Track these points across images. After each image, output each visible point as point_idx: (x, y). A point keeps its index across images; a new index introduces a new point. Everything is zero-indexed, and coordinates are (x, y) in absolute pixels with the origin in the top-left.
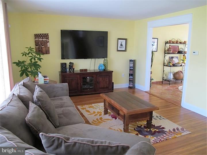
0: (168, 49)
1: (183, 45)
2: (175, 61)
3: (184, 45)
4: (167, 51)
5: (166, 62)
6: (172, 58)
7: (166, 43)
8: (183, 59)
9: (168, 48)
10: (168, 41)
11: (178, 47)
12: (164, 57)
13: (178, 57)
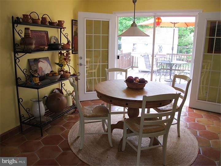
0: (22, 39)
1: (55, 30)
2: (44, 69)
3: (58, 30)
4: (21, 44)
5: (20, 74)
6: (37, 61)
7: (16, 21)
8: (60, 61)
9: (23, 35)
10: (20, 16)
11: (47, 33)
12: (15, 62)
13: (48, 58)
